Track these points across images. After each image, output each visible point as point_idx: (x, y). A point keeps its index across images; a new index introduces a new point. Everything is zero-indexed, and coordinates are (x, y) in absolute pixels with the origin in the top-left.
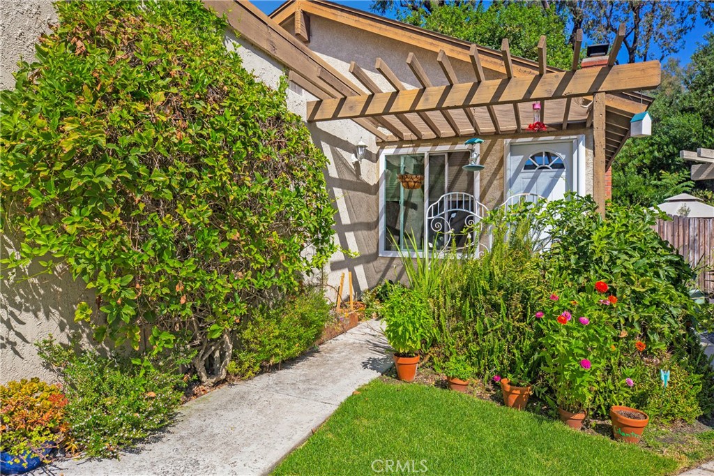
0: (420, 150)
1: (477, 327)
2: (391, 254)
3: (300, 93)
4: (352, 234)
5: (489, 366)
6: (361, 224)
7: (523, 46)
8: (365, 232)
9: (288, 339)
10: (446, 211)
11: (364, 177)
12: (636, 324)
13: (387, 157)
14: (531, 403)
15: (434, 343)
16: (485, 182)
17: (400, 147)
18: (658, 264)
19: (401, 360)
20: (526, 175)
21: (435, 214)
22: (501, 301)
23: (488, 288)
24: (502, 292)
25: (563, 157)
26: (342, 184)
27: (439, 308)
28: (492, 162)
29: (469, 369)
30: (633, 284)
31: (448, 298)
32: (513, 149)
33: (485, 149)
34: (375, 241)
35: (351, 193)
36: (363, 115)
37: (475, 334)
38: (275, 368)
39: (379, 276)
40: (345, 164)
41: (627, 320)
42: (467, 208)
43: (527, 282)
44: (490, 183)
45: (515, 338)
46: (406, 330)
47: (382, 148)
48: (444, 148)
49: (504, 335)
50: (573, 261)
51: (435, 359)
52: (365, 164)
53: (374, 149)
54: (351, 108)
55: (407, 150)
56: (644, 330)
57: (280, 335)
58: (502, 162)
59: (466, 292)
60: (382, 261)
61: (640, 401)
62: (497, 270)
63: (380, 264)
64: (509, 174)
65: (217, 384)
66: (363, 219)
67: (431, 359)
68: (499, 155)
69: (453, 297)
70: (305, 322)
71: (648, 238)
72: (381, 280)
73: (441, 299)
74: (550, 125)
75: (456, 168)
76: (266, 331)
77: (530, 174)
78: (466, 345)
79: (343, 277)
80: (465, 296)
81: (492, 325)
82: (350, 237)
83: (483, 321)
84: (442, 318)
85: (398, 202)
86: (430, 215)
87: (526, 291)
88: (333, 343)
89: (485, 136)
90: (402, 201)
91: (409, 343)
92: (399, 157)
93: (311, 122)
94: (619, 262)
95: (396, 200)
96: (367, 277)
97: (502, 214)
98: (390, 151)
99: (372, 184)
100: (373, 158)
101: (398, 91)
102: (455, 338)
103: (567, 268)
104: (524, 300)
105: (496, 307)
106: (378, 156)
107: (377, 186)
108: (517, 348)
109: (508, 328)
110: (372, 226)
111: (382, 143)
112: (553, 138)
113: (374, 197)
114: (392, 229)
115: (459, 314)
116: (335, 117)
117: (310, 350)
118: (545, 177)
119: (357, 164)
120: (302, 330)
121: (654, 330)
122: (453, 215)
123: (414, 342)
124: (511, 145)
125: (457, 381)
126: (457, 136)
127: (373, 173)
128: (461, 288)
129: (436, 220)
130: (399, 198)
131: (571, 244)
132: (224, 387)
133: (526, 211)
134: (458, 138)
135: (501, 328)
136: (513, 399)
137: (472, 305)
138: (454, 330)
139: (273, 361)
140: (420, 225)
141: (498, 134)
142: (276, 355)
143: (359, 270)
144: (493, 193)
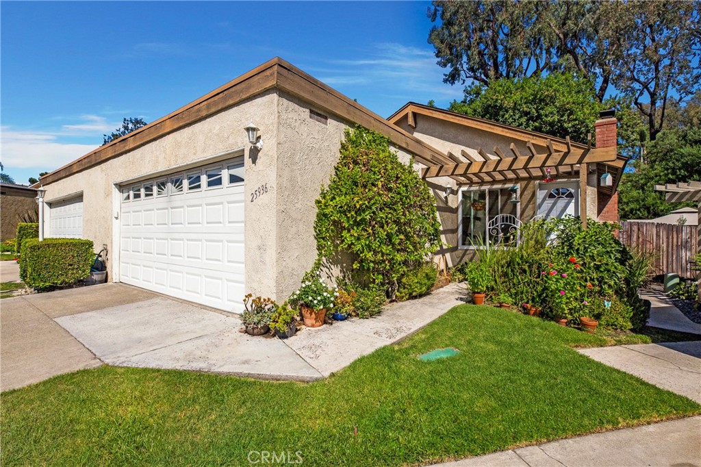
0: (483, 188)
1: (515, 281)
2: (466, 247)
3: (418, 164)
4: (444, 236)
5: (522, 299)
6: (448, 230)
7: (558, 105)
8: (451, 235)
9: (421, 284)
10: (499, 224)
11: (450, 204)
12: (595, 280)
13: (463, 192)
14: (541, 315)
15: (493, 289)
16: (523, 206)
17: (471, 186)
18: (611, 252)
19: (476, 295)
20: (549, 202)
21: (493, 225)
22: (527, 269)
23: (520, 262)
24: (528, 264)
25: (573, 191)
26: (439, 209)
27: (495, 272)
28: (528, 194)
29: (510, 299)
30: (595, 260)
31: (500, 268)
32: (541, 187)
33: (523, 186)
34: (456, 240)
35: (443, 213)
36: (452, 174)
37: (514, 284)
38: (415, 297)
39: (459, 260)
40: (440, 198)
41: (591, 278)
42: (510, 222)
43: (541, 259)
44: (527, 206)
45: (534, 286)
46: (478, 280)
47: (460, 187)
48: (497, 186)
49: (529, 285)
50: (565, 250)
51: (493, 297)
52: (451, 197)
53: (455, 188)
54: (446, 171)
55: (475, 188)
56: (600, 282)
57: (417, 282)
58: (534, 194)
59: (509, 264)
60: (460, 251)
61: (598, 317)
62: (525, 254)
63: (459, 253)
64: (539, 201)
65: (391, 302)
66: (449, 228)
67: (491, 297)
68: (532, 190)
69: (502, 267)
70: (428, 277)
71: (608, 239)
72: (460, 261)
73: (496, 268)
74: (564, 173)
75: (505, 198)
76: (412, 280)
77: (552, 201)
78: (509, 290)
79: (440, 259)
80: (508, 267)
81: (522, 280)
82: (443, 237)
83: (517, 277)
84: (497, 277)
85: (470, 218)
86: (490, 226)
87: (540, 264)
88: (438, 291)
89: (523, 179)
90: (472, 217)
91: (480, 287)
92: (470, 192)
93: (424, 178)
94: (589, 250)
95: (468, 216)
96: (452, 260)
97: (530, 226)
98: (465, 188)
99: (454, 207)
100: (455, 193)
101: (472, 163)
102: (503, 287)
103: (562, 253)
104: (539, 268)
105: (525, 271)
106: (457, 191)
107: (457, 209)
108: (535, 291)
109: (531, 281)
110: (454, 231)
111: (460, 184)
112: (566, 180)
113: (455, 215)
114: (466, 233)
115: (505, 275)
116: (437, 176)
117: (427, 293)
118: (561, 203)
119: (446, 198)
120: (426, 281)
121: (605, 283)
122: (503, 226)
123: (483, 287)
124: (540, 184)
125: (504, 304)
126: (506, 179)
127: (455, 201)
128: (507, 262)
129: (493, 229)
130: (470, 215)
131: (566, 241)
132: (395, 303)
133: (544, 224)
134: (506, 180)
135: (527, 282)
136: (532, 312)
137: (512, 271)
138: (503, 283)
139: (414, 294)
140: (483, 230)
141: (531, 178)
142: (415, 291)
143: (448, 255)
144: (529, 212)
